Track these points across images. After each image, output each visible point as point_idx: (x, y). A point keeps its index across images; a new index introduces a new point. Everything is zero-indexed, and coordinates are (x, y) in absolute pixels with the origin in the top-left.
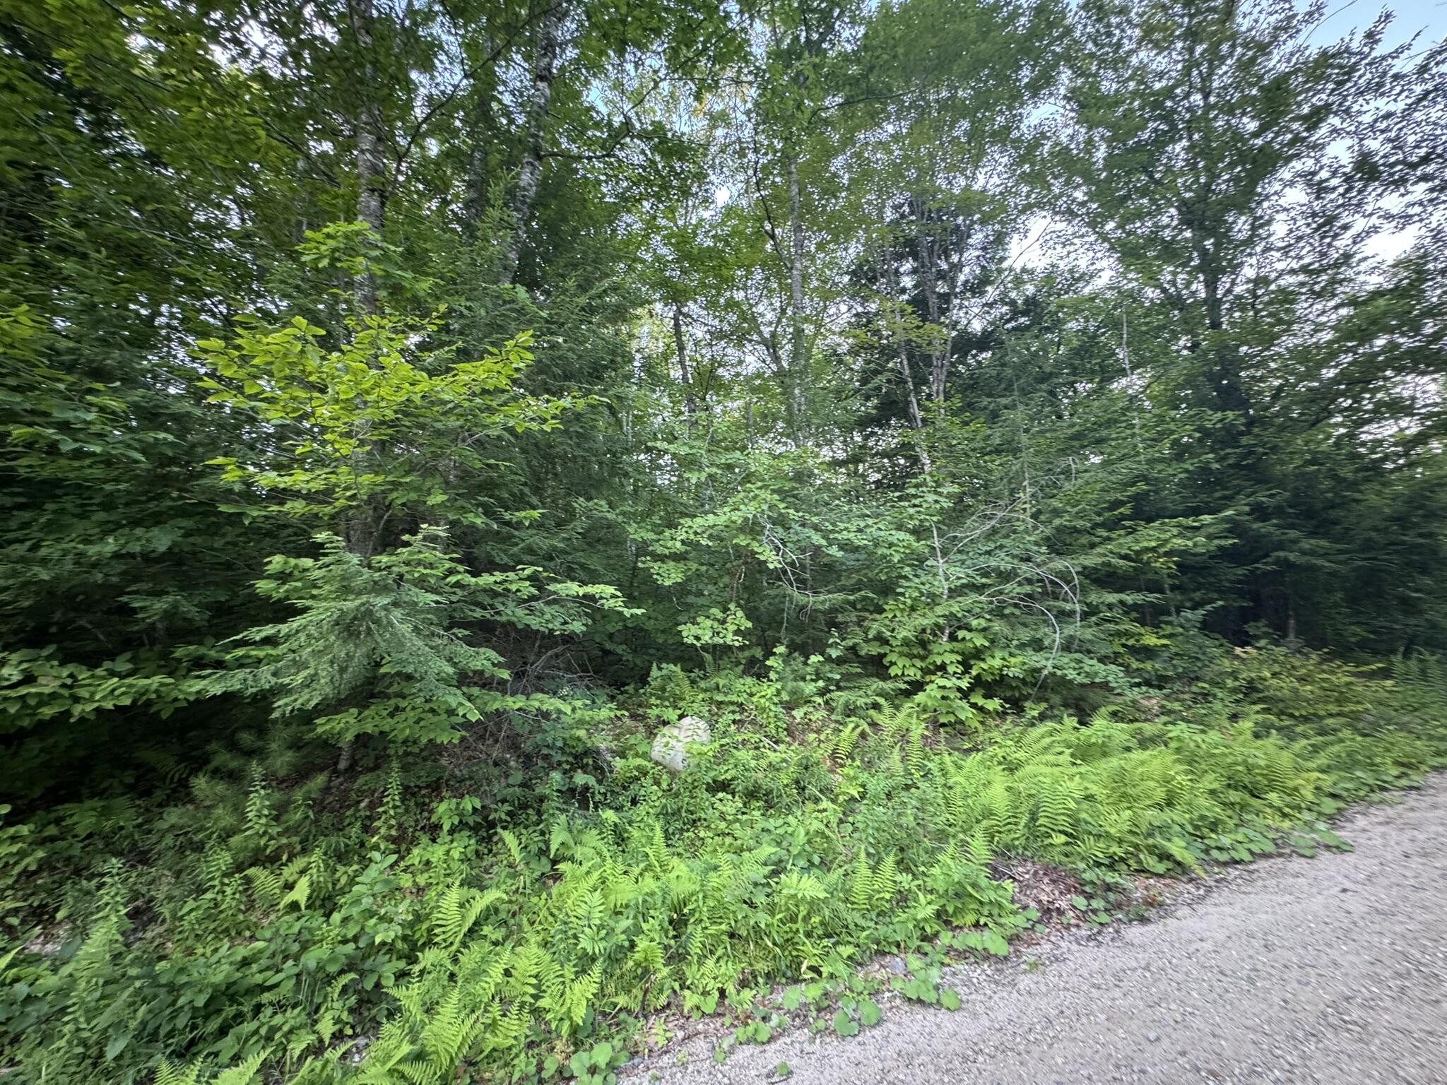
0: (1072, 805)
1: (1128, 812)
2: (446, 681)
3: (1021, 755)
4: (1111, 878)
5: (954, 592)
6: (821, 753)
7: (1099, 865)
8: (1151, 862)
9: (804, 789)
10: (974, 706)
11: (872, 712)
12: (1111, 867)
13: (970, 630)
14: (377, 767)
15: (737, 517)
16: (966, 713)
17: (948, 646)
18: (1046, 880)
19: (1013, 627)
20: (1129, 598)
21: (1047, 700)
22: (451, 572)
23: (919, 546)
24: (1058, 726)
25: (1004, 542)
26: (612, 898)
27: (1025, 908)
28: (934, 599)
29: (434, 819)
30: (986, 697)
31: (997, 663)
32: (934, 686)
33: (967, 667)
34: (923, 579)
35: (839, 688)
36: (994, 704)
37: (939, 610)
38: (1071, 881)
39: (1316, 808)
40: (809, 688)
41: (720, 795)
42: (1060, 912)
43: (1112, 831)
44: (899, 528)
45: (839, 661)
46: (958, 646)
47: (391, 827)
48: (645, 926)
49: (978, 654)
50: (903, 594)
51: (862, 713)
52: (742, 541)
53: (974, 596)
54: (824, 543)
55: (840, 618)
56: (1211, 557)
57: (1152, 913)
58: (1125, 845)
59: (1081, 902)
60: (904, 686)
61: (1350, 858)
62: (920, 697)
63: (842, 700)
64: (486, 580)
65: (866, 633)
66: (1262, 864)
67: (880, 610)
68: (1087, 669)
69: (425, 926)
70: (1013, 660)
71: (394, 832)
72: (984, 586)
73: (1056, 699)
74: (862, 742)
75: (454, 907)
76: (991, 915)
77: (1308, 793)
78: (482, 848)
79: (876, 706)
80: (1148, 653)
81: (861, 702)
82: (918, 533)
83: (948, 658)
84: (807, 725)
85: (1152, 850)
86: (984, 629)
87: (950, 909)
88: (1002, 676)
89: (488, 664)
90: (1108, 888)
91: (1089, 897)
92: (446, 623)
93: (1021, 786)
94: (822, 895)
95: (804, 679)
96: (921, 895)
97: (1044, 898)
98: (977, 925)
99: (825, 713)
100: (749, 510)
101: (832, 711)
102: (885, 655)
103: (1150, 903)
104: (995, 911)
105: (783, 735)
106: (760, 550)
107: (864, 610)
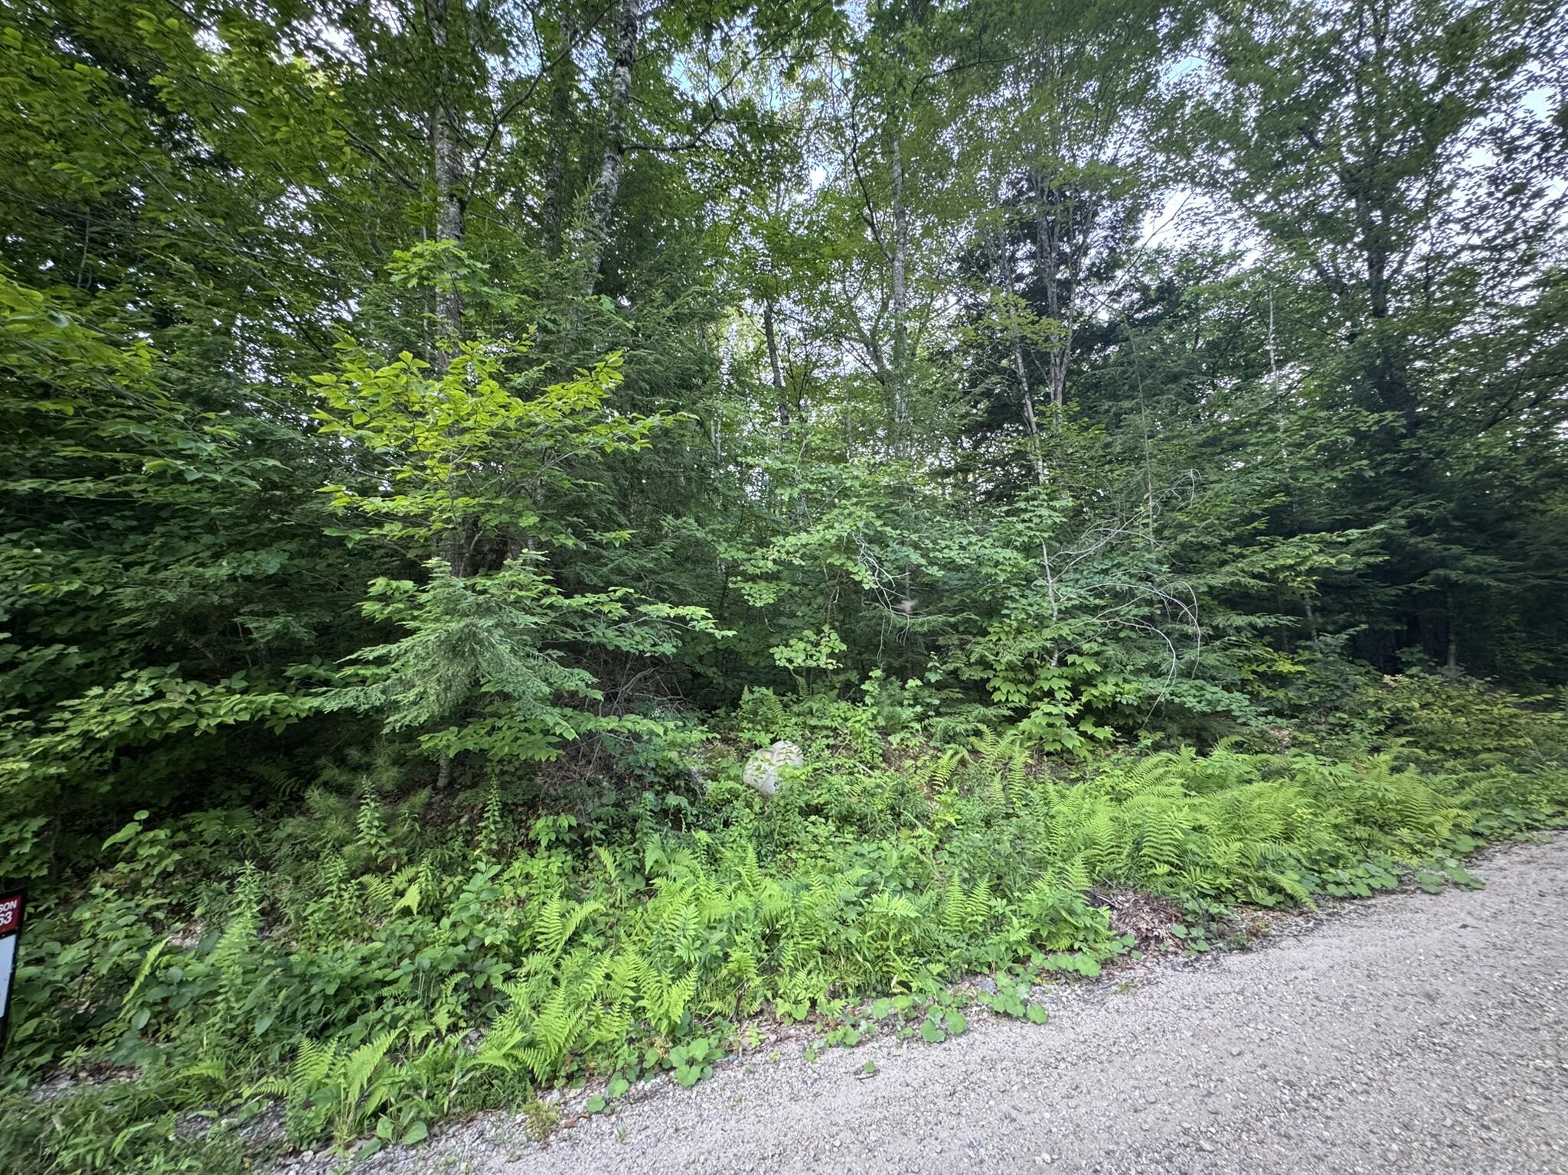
0: (1180, 836)
1: (1239, 844)
2: (543, 700)
3: (1131, 785)
4: (1216, 909)
5: (1066, 614)
6: (918, 780)
7: (1204, 896)
8: (1261, 895)
9: (899, 815)
10: (1083, 734)
11: (972, 739)
12: (1217, 898)
13: (1081, 654)
14: (474, 785)
15: (831, 535)
16: (1073, 740)
17: (1057, 671)
18: (1147, 909)
19: (1128, 651)
20: (1259, 621)
21: (1164, 730)
22: (547, 593)
23: (1028, 564)
24: (1174, 757)
25: (1121, 559)
26: (706, 913)
27: (1123, 935)
28: (1041, 622)
29: (532, 835)
30: (1097, 725)
31: (1109, 689)
32: (1038, 713)
33: (1076, 693)
34: (1031, 600)
35: (939, 714)
36: (1105, 733)
37: (1048, 633)
38: (1172, 911)
39: (1451, 846)
40: (907, 713)
41: (813, 818)
42: (1159, 940)
43: (1220, 862)
44: (1007, 544)
45: (939, 686)
46: (1067, 671)
47: (491, 841)
48: (738, 939)
49: (1089, 680)
50: (1008, 616)
51: (963, 740)
52: (837, 560)
53: (1084, 619)
54: (923, 562)
55: (941, 641)
56: (1360, 576)
57: (1255, 943)
58: (1233, 877)
59: (1180, 930)
60: (1007, 713)
61: (1479, 896)
62: (1024, 725)
63: (941, 726)
64: (578, 601)
65: (968, 657)
66: (1384, 899)
67: (985, 633)
68: (1208, 696)
69: (529, 933)
70: (1127, 687)
71: (494, 846)
72: (1097, 607)
73: (1174, 728)
74: (961, 770)
75: (556, 916)
76: (1085, 940)
77: (1445, 831)
78: (579, 864)
79: (978, 733)
80: (1282, 680)
81: (960, 728)
82: (1028, 550)
83: (1056, 684)
84: (904, 751)
85: (1262, 882)
86: (1097, 654)
87: (1044, 933)
88: (1115, 704)
89: (582, 685)
90: (1212, 918)
91: (1190, 926)
92: (539, 644)
93: (1126, 816)
94: (913, 915)
95: (901, 704)
96: (1015, 920)
97: (1143, 926)
98: (1071, 950)
99: (922, 739)
100: (843, 529)
101: (930, 736)
102: (988, 680)
103: (1254, 933)
104: (1091, 937)
105: (878, 760)
106: (855, 570)
107: (966, 632)
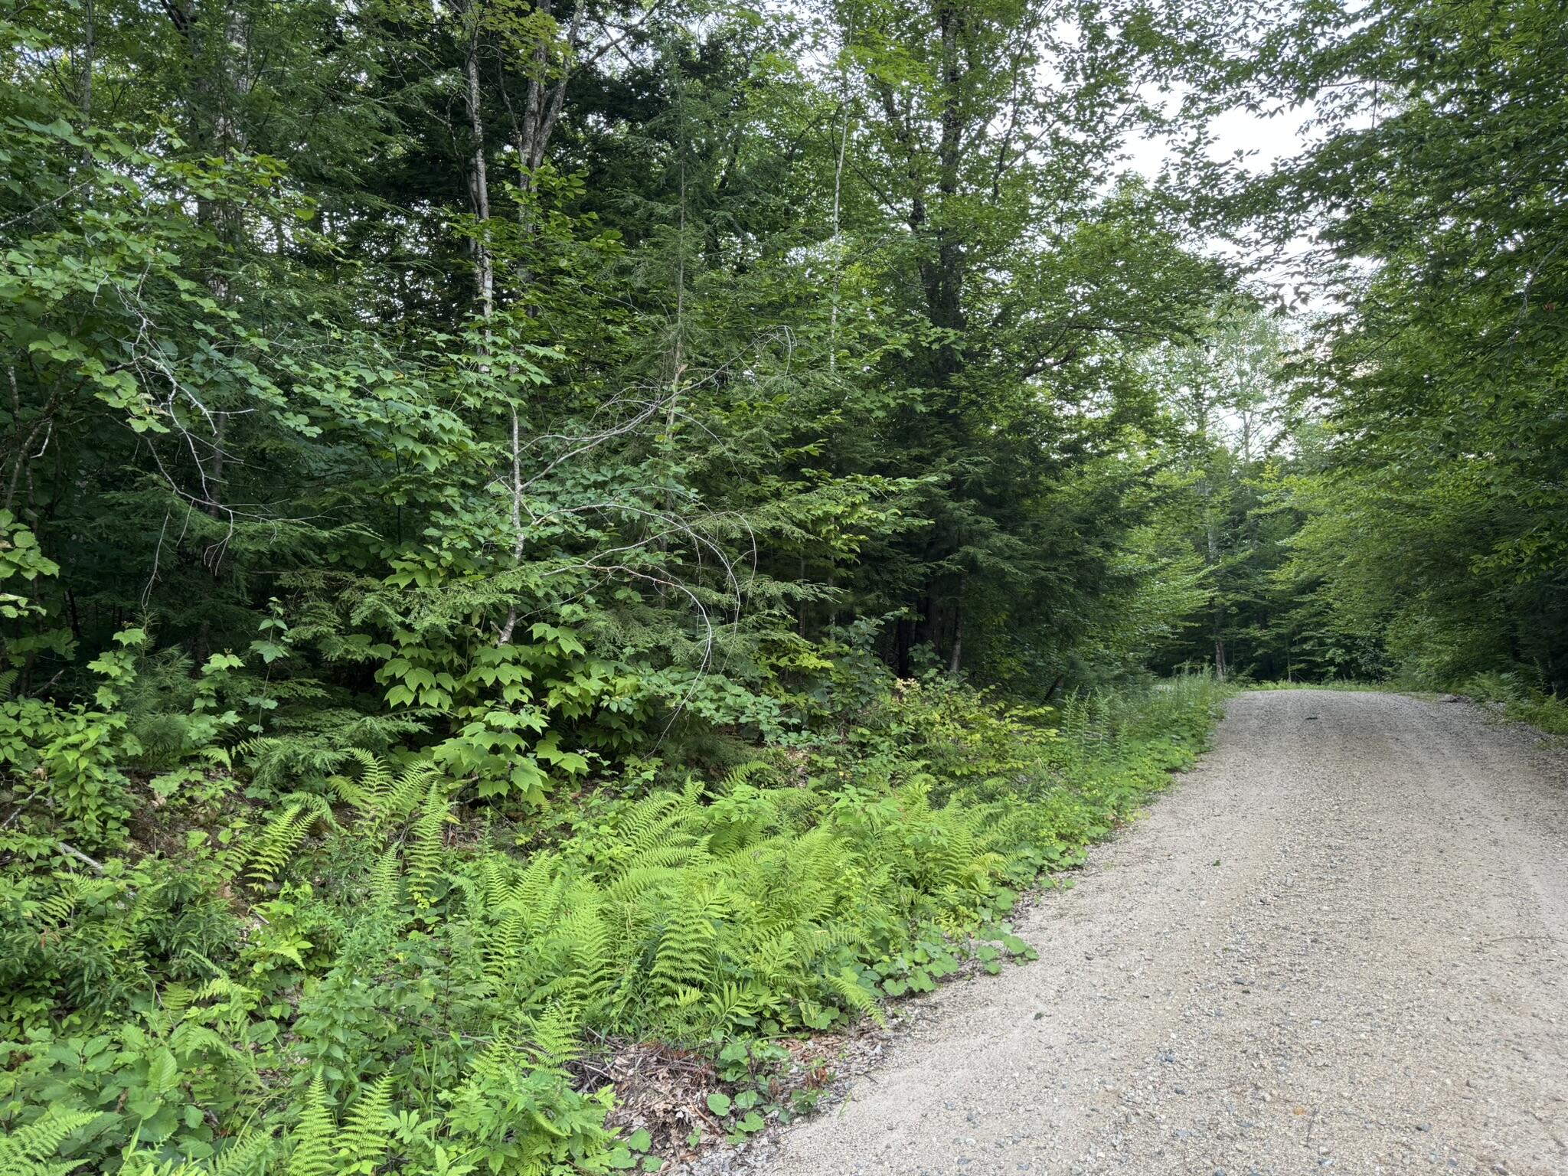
0: (708, 932)
3: (619, 850)
4: (764, 1049)
5: (534, 552)
6: (214, 874)
7: (740, 1030)
8: (818, 1017)
9: (164, 957)
10: (544, 764)
11: (338, 781)
12: (758, 1032)
13: (555, 625)
16: (530, 779)
17: (510, 652)
18: (663, 1072)
19: (625, 624)
20: (801, 591)
21: (659, 754)
24: (675, 798)
27: (626, 1131)
28: (495, 556)
30: (564, 748)
31: (594, 686)
32: (476, 727)
33: (539, 693)
34: (480, 516)
35: (270, 731)
36: (574, 763)
37: (505, 581)
38: (701, 1067)
39: (990, 903)
40: (199, 728)
42: (684, 1125)
43: (765, 969)
45: (277, 673)
46: (527, 652)
50: (438, 542)
51: (319, 783)
53: (568, 562)
55: (286, 579)
57: (820, 1099)
58: (780, 991)
59: (719, 1102)
60: (414, 727)
61: (1035, 968)
62: (447, 750)
63: (275, 758)
65: (346, 616)
66: (942, 994)
67: (382, 571)
68: (730, 700)
70: (621, 683)
72: (590, 545)
73: (675, 751)
74: (314, 845)
77: (985, 884)
79: (352, 770)
81: (323, 757)
83: (510, 674)
84: (184, 812)
86: (578, 625)
88: (597, 709)
91: (732, 1092)
95: (187, 708)
97: (659, 1106)
99: (230, 784)
100: (89, 275)
101: (248, 779)
102: (380, 663)
103: (819, 1082)
104: (579, 1151)
105: (119, 836)
106: (111, 382)
107: (343, 565)
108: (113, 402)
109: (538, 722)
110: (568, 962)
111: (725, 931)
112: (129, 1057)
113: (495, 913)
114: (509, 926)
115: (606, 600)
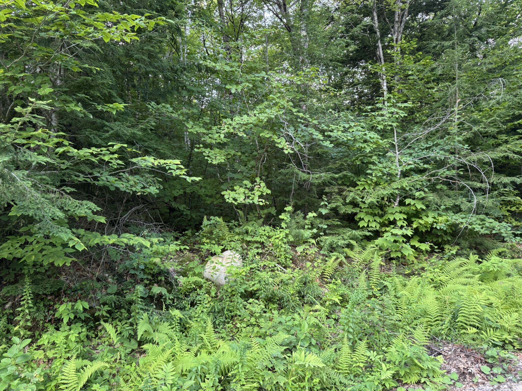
0: (480, 309)
1: (517, 314)
2: (60, 223)
3: (443, 278)
4: (503, 354)
5: (405, 174)
6: (314, 275)
7: (495, 346)
9: (303, 297)
10: (413, 247)
11: (346, 250)
12: (503, 347)
13: (414, 199)
14: (16, 282)
15: (263, 117)
16: (408, 251)
17: (398, 209)
18: (463, 355)
19: (441, 197)
21: (458, 244)
22: (59, 145)
23: (384, 143)
24: (465, 260)
25: (439, 141)
26: (180, 366)
27: (448, 372)
28: (391, 177)
29: (57, 315)
30: (420, 241)
31: (429, 220)
32: (389, 234)
33: (410, 223)
34: (385, 165)
35: (326, 234)
36: (425, 247)
37: (395, 185)
38: (478, 356)
41: (251, 300)
42: (472, 375)
43: (506, 326)
45: (326, 217)
46: (404, 209)
47: (27, 321)
48: (203, 385)
49: (417, 214)
50: (371, 174)
51: (341, 250)
52: (266, 134)
53: (417, 177)
54: (322, 138)
55: (327, 190)
58: (513, 334)
59: (486, 369)
60: (368, 234)
62: (379, 241)
63: (328, 242)
64: (85, 152)
65: (345, 200)
67: (355, 185)
68: (487, 225)
69: (53, 384)
70: (440, 219)
71: (29, 324)
72: (425, 170)
73: (465, 244)
74: (341, 268)
75: (73, 372)
78: (91, 334)
79: (350, 246)
81: (341, 243)
82: (384, 134)
83: (398, 216)
84: (305, 256)
86: (423, 199)
87: (402, 373)
88: (432, 228)
89: (89, 212)
90: (503, 360)
91: (491, 366)
92: (58, 184)
93: (447, 297)
94: (321, 365)
95: (304, 228)
96: (383, 365)
97: (462, 366)
98: (418, 383)
99: (316, 249)
100: (272, 113)
101: (321, 248)
102: (356, 214)
104: (431, 375)
105: (289, 263)
106: (279, 141)
107: (343, 184)
108: (280, 146)
109: (409, 232)
110: (425, 313)
111: (487, 309)
112: (296, 322)
113: (399, 295)
114: (404, 299)
115: (433, 188)
